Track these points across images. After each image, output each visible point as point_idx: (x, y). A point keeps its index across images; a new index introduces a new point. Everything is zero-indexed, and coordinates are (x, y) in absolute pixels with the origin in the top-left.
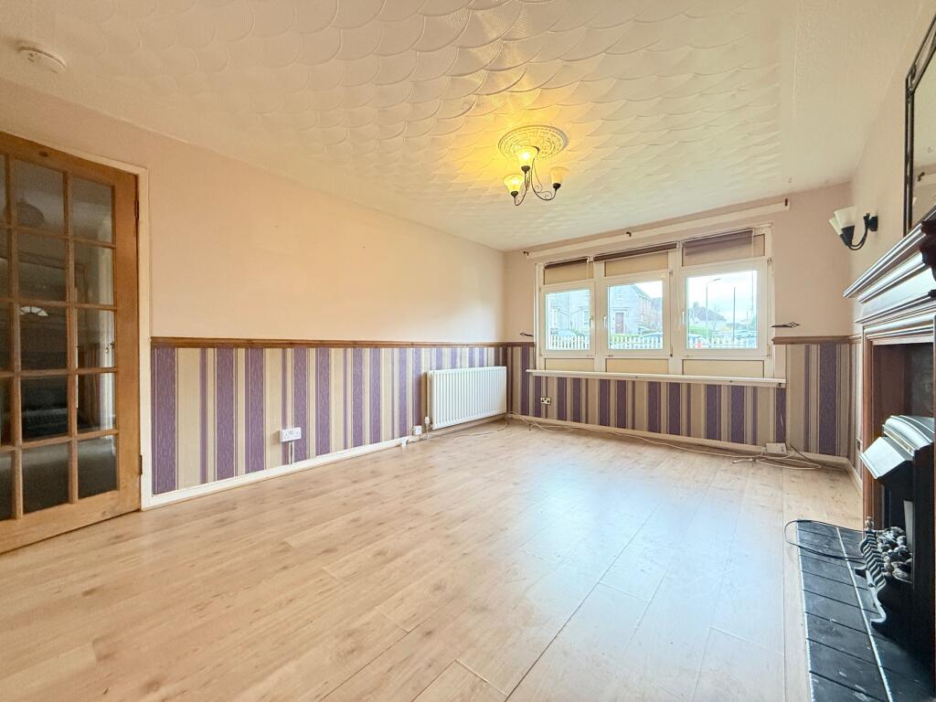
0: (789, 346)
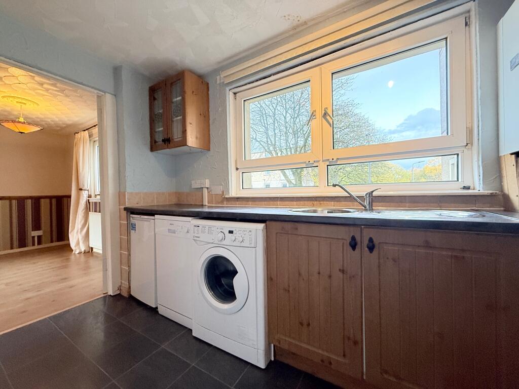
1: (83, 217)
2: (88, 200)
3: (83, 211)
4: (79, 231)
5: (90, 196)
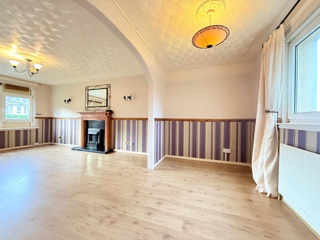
0: (39, 119)
1: (270, 147)
2: (278, 125)
3: (271, 140)
4: (264, 164)
5: (279, 121)
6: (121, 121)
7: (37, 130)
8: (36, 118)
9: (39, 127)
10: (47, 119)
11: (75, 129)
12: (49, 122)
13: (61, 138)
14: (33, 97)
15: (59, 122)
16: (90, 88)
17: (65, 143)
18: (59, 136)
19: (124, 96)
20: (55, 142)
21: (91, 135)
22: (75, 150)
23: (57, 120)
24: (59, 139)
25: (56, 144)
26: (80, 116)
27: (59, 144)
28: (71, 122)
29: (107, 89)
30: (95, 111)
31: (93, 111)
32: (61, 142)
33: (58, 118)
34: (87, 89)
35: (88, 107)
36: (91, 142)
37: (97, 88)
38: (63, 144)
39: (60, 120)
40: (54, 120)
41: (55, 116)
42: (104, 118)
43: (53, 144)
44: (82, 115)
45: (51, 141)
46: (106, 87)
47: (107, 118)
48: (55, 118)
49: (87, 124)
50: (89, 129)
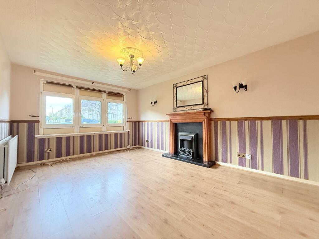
0: (130, 123)
6: (228, 122)
7: (128, 133)
8: (128, 122)
9: (130, 131)
10: (135, 122)
11: (162, 133)
12: (137, 125)
13: (147, 141)
14: (125, 102)
15: (145, 125)
16: (178, 85)
17: (152, 147)
18: (146, 139)
19: (234, 86)
20: (143, 145)
21: (182, 141)
22: (166, 157)
23: (144, 123)
24: (146, 143)
25: (143, 147)
26: (168, 118)
27: (146, 147)
28: (158, 125)
29: (203, 81)
30: (187, 111)
31: (185, 111)
32: (148, 146)
33: (145, 122)
34: (176, 87)
35: (177, 107)
36: (183, 149)
37: (189, 82)
38: (150, 148)
39: (146, 123)
40: (141, 123)
41: (142, 119)
42: (202, 120)
43: (141, 148)
44: (171, 117)
45: (139, 145)
46: (201, 79)
47: (206, 119)
48: (142, 122)
49: (176, 128)
50: (179, 134)
